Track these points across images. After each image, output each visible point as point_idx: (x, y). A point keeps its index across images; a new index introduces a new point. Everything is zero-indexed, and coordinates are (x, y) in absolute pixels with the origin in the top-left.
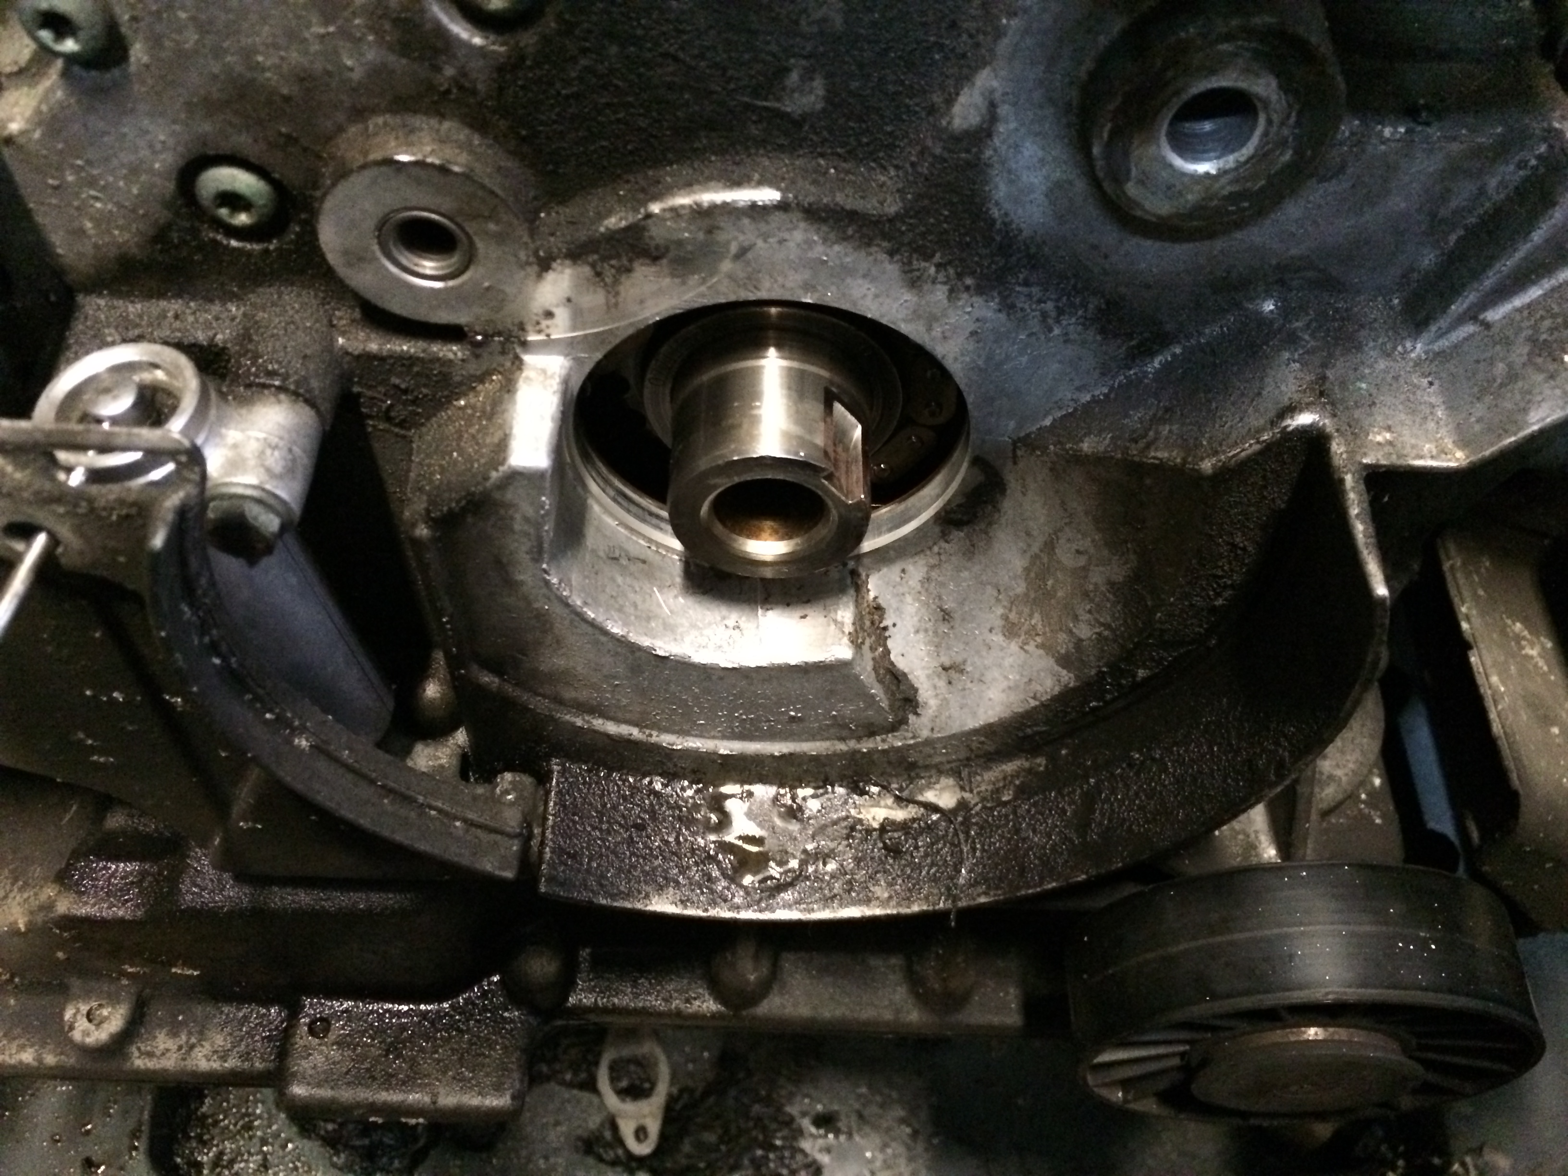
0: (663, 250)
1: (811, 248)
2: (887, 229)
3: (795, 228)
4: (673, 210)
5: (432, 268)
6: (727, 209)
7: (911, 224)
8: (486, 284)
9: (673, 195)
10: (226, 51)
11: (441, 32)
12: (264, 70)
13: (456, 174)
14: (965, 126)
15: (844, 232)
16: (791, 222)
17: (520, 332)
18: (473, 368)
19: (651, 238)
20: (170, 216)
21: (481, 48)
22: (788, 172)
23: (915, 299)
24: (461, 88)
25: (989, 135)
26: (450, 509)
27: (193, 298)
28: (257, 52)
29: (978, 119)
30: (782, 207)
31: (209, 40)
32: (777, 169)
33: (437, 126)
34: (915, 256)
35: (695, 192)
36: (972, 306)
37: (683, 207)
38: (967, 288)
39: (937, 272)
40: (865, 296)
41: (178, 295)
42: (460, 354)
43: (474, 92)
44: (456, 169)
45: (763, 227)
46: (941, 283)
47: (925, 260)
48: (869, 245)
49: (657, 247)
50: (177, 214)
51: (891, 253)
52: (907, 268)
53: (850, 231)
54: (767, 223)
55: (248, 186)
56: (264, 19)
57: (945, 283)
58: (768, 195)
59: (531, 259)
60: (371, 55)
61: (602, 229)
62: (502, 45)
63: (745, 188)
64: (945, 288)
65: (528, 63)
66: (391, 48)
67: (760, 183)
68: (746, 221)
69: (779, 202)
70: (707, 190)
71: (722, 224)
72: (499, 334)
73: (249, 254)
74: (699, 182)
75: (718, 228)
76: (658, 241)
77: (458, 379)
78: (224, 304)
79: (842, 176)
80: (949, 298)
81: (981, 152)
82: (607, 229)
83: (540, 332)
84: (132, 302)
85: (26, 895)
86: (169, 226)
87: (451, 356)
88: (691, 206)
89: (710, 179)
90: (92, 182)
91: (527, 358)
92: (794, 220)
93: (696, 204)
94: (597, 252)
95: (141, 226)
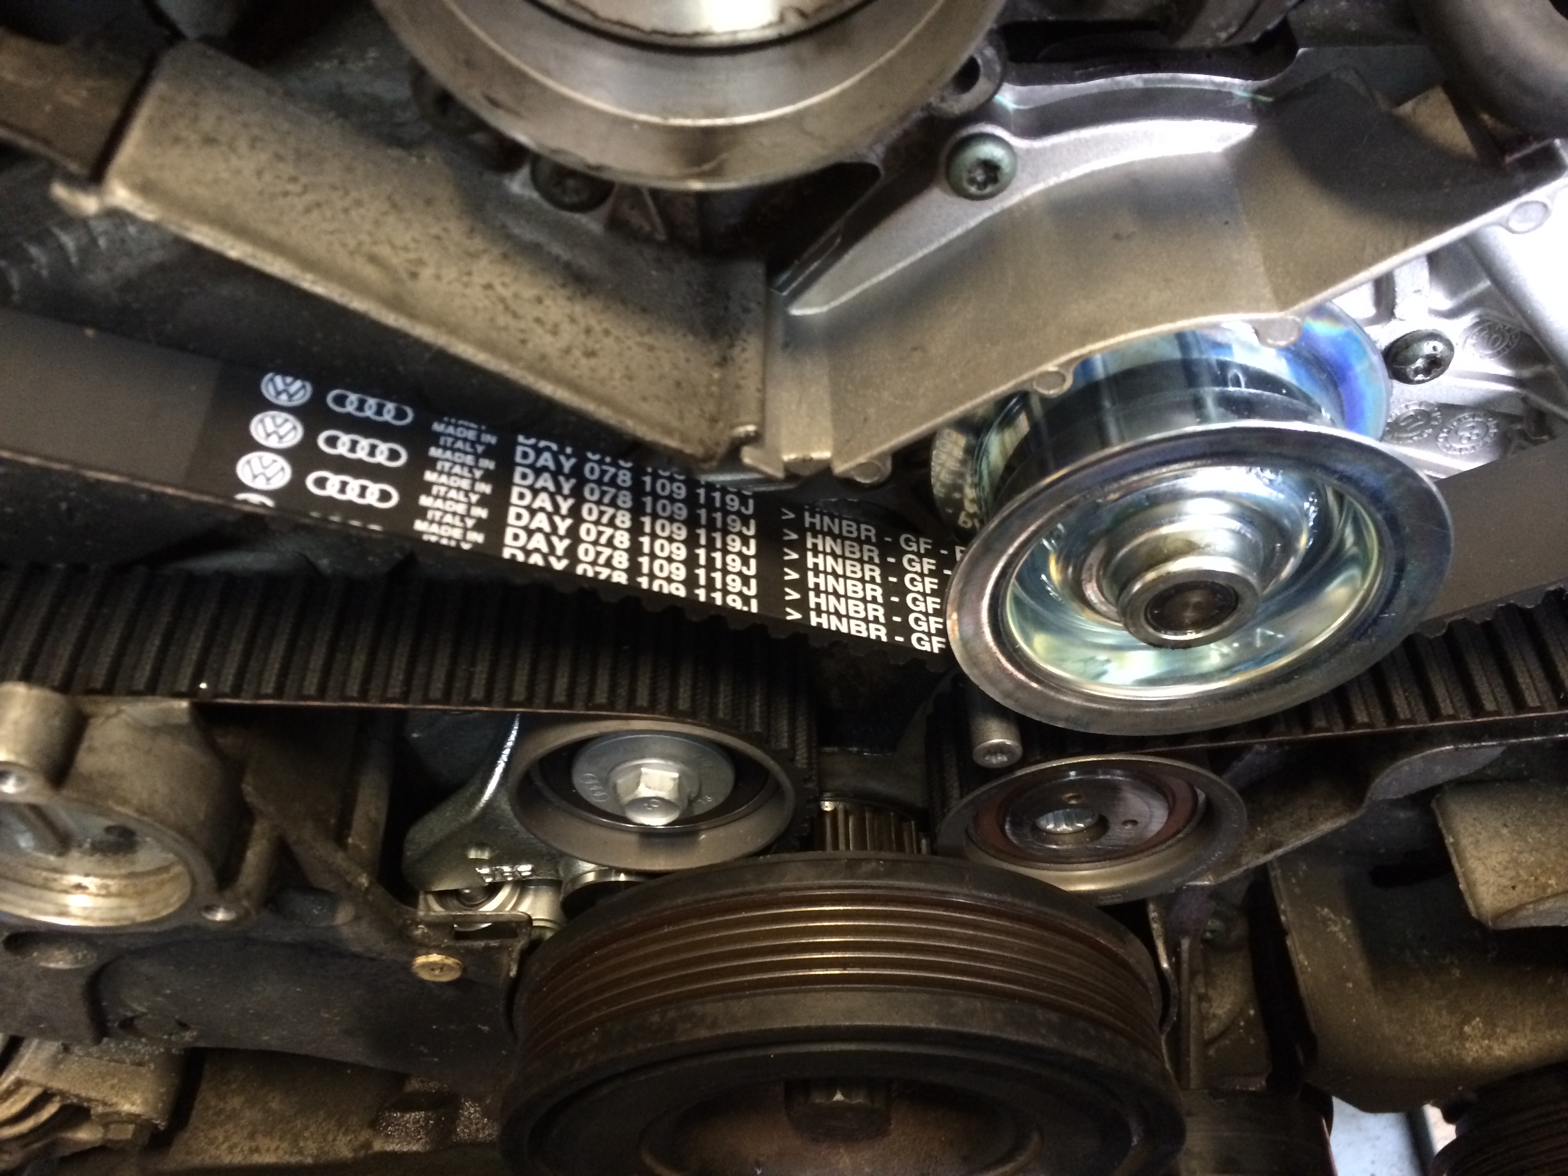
85: (349, 1138)
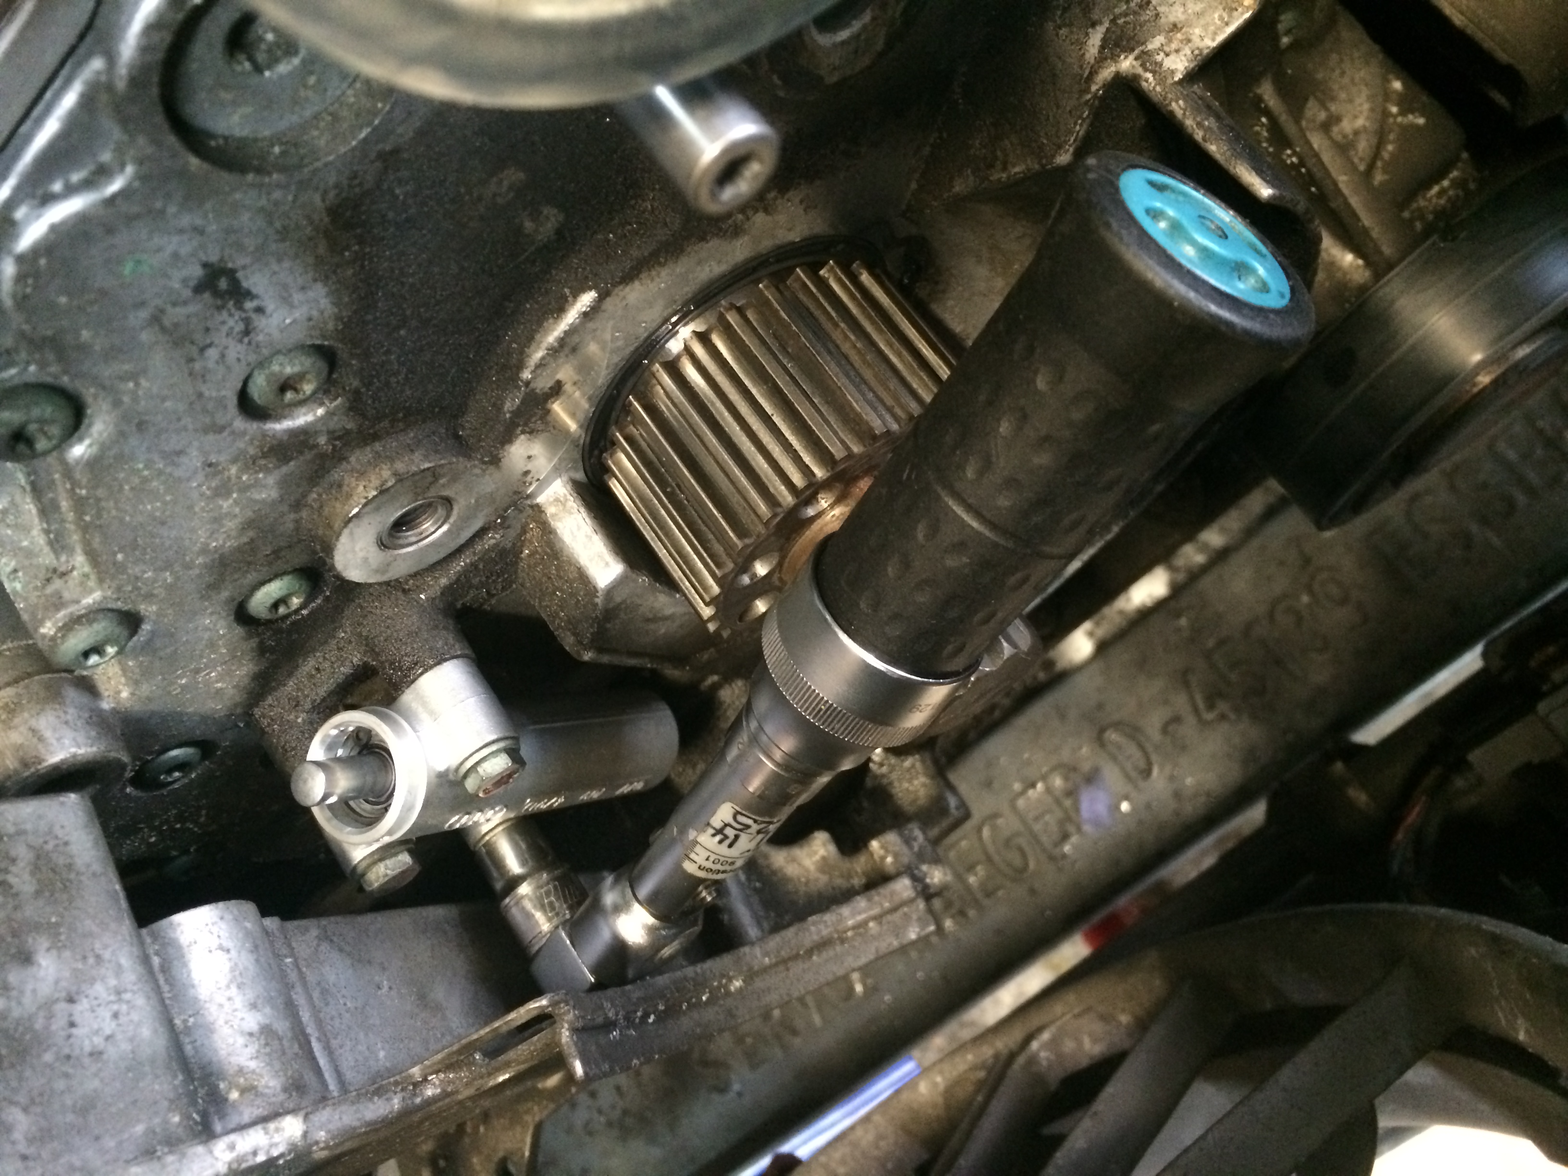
0: (557, 385)
1: (648, 291)
2: (685, 236)
4: (538, 366)
5: (431, 525)
6: (572, 331)
8: (473, 501)
9: (529, 356)
10: (192, 561)
11: (294, 433)
12: (223, 546)
13: (392, 486)
15: (659, 264)
16: (619, 295)
17: (519, 495)
18: (512, 533)
19: (541, 390)
20: (257, 640)
21: (327, 413)
22: (584, 269)
24: (339, 438)
26: (592, 634)
27: (314, 650)
28: (208, 545)
30: (603, 296)
31: (177, 568)
33: (349, 467)
34: (720, 224)
36: (789, 201)
37: (542, 357)
39: (745, 214)
40: (710, 269)
41: (306, 656)
42: (497, 536)
43: (348, 432)
44: (390, 484)
45: (606, 317)
46: (754, 216)
47: (728, 219)
48: (683, 251)
49: (552, 388)
50: (258, 635)
51: (702, 238)
52: (722, 233)
53: (662, 260)
54: (604, 313)
55: (280, 589)
56: (193, 530)
58: (587, 298)
59: (483, 467)
60: (271, 480)
61: (508, 415)
62: (335, 399)
63: (569, 309)
64: (760, 213)
65: (363, 390)
66: (277, 467)
67: (576, 295)
68: (589, 326)
69: (599, 296)
70: (547, 332)
71: (577, 340)
72: (509, 507)
73: (320, 608)
76: (550, 386)
77: (509, 545)
78: (334, 637)
79: (621, 233)
82: (511, 412)
83: (531, 484)
84: (285, 685)
86: (261, 643)
87: (493, 541)
88: (547, 354)
89: (541, 322)
90: (197, 671)
91: (540, 500)
92: (620, 292)
93: (548, 349)
94: (518, 425)
95: (248, 658)
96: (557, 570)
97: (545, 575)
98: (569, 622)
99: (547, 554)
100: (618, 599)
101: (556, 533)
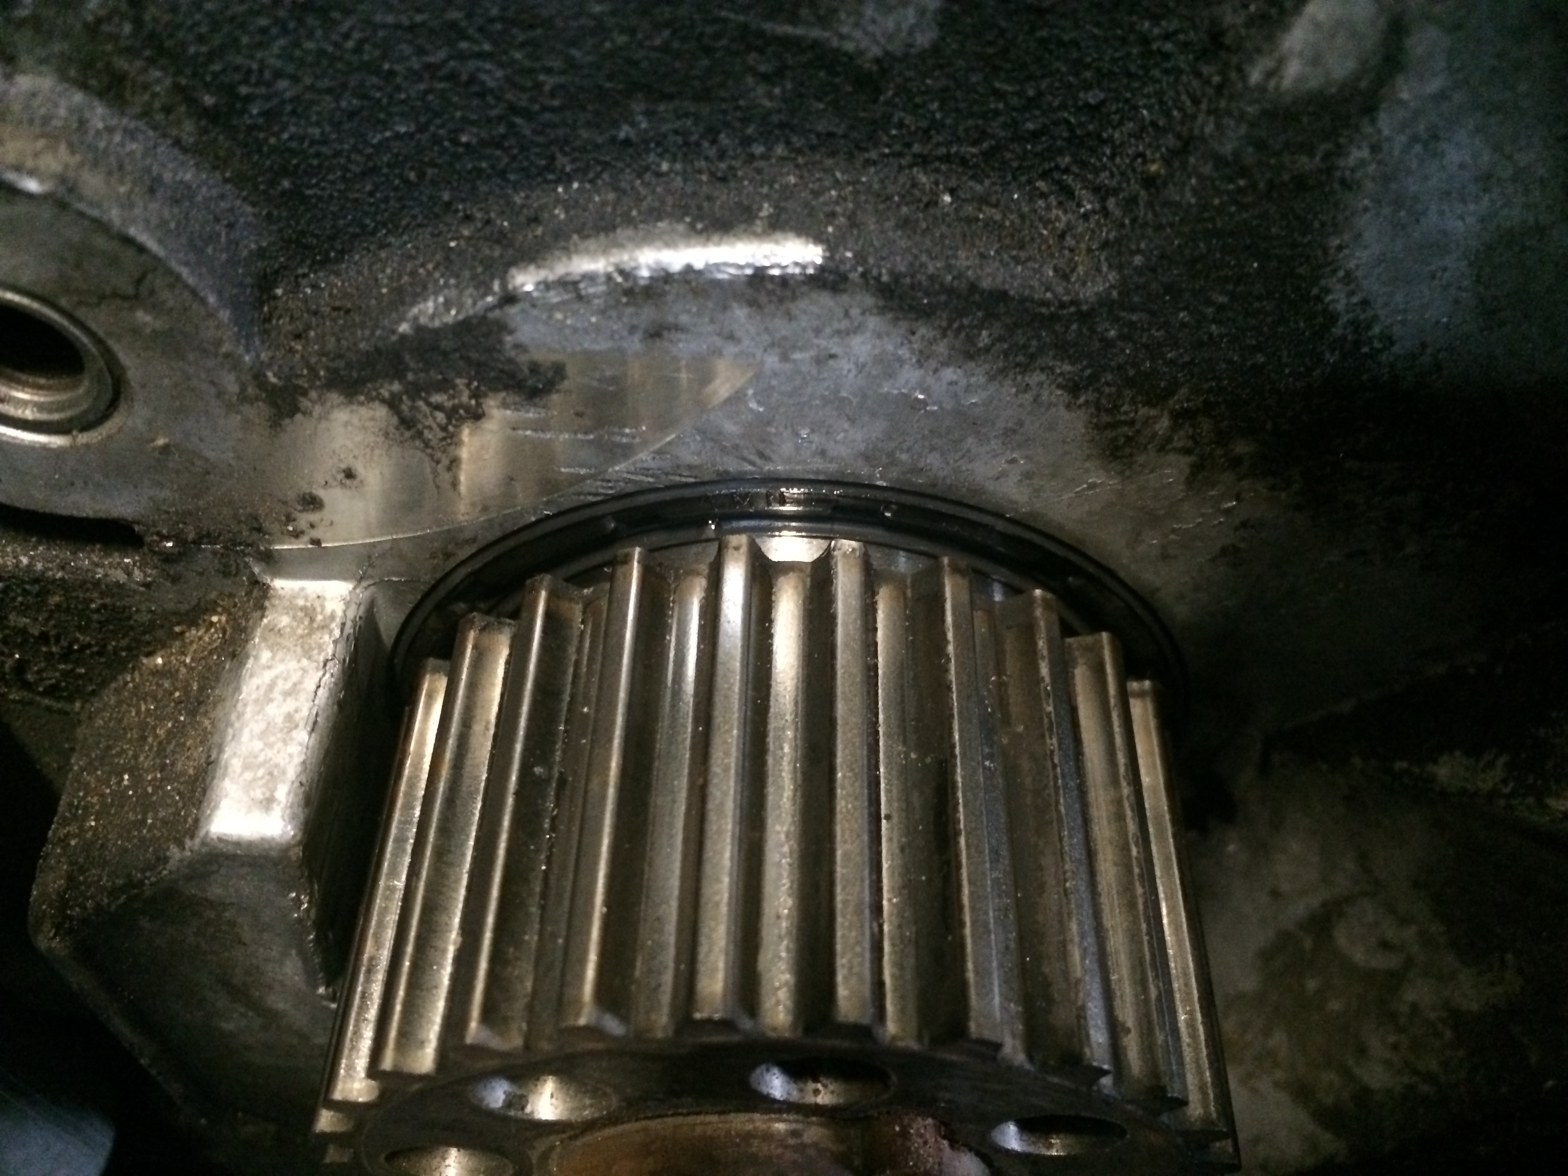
0: (550, 374)
1: (890, 375)
2: (1071, 336)
3: (857, 330)
4: (567, 284)
6: (696, 284)
7: (1132, 325)
9: (568, 252)
14: (1314, 84)
15: (971, 340)
16: (847, 314)
17: (255, 536)
18: (169, 597)
19: (519, 347)
22: (842, 200)
23: (1114, 482)
25: (1370, 110)
29: (1351, 65)
30: (826, 280)
32: (816, 194)
34: (1128, 393)
35: (620, 246)
36: (1238, 498)
37: (590, 277)
38: (1235, 462)
39: (1174, 427)
40: (1003, 474)
42: (138, 575)
45: (782, 328)
46: (1175, 450)
47: (1149, 403)
48: (1025, 368)
49: (535, 368)
51: (1074, 388)
52: (1105, 418)
53: (984, 339)
54: (790, 317)
57: (1187, 451)
58: (793, 254)
59: (251, 390)
61: (404, 328)
63: (737, 236)
64: (1185, 461)
67: (775, 226)
68: (740, 312)
69: (821, 269)
71: (684, 319)
72: (211, 538)
74: (629, 222)
75: (677, 328)
76: (538, 356)
77: (145, 618)
79: (969, 210)
80: (1190, 482)
81: (1340, 151)
83: (297, 535)
87: (120, 576)
88: (609, 277)
89: (656, 214)
91: (279, 585)
92: (855, 312)
96: (169, 732)
97: (143, 726)
98: (87, 847)
99: (186, 690)
100: (215, 891)
101: (242, 664)
